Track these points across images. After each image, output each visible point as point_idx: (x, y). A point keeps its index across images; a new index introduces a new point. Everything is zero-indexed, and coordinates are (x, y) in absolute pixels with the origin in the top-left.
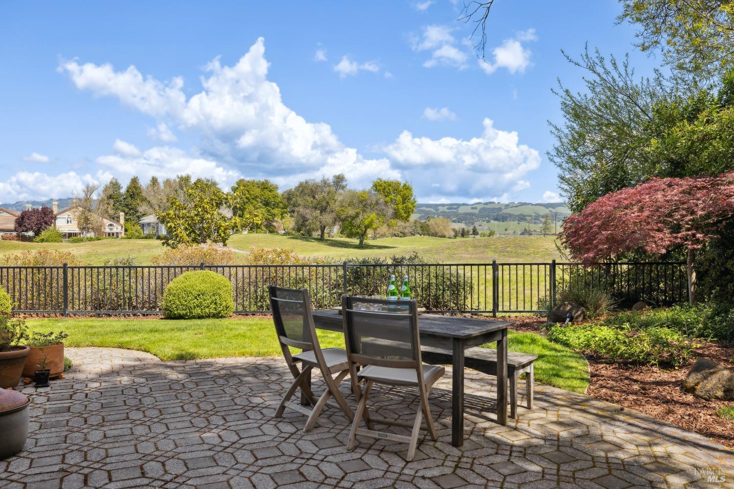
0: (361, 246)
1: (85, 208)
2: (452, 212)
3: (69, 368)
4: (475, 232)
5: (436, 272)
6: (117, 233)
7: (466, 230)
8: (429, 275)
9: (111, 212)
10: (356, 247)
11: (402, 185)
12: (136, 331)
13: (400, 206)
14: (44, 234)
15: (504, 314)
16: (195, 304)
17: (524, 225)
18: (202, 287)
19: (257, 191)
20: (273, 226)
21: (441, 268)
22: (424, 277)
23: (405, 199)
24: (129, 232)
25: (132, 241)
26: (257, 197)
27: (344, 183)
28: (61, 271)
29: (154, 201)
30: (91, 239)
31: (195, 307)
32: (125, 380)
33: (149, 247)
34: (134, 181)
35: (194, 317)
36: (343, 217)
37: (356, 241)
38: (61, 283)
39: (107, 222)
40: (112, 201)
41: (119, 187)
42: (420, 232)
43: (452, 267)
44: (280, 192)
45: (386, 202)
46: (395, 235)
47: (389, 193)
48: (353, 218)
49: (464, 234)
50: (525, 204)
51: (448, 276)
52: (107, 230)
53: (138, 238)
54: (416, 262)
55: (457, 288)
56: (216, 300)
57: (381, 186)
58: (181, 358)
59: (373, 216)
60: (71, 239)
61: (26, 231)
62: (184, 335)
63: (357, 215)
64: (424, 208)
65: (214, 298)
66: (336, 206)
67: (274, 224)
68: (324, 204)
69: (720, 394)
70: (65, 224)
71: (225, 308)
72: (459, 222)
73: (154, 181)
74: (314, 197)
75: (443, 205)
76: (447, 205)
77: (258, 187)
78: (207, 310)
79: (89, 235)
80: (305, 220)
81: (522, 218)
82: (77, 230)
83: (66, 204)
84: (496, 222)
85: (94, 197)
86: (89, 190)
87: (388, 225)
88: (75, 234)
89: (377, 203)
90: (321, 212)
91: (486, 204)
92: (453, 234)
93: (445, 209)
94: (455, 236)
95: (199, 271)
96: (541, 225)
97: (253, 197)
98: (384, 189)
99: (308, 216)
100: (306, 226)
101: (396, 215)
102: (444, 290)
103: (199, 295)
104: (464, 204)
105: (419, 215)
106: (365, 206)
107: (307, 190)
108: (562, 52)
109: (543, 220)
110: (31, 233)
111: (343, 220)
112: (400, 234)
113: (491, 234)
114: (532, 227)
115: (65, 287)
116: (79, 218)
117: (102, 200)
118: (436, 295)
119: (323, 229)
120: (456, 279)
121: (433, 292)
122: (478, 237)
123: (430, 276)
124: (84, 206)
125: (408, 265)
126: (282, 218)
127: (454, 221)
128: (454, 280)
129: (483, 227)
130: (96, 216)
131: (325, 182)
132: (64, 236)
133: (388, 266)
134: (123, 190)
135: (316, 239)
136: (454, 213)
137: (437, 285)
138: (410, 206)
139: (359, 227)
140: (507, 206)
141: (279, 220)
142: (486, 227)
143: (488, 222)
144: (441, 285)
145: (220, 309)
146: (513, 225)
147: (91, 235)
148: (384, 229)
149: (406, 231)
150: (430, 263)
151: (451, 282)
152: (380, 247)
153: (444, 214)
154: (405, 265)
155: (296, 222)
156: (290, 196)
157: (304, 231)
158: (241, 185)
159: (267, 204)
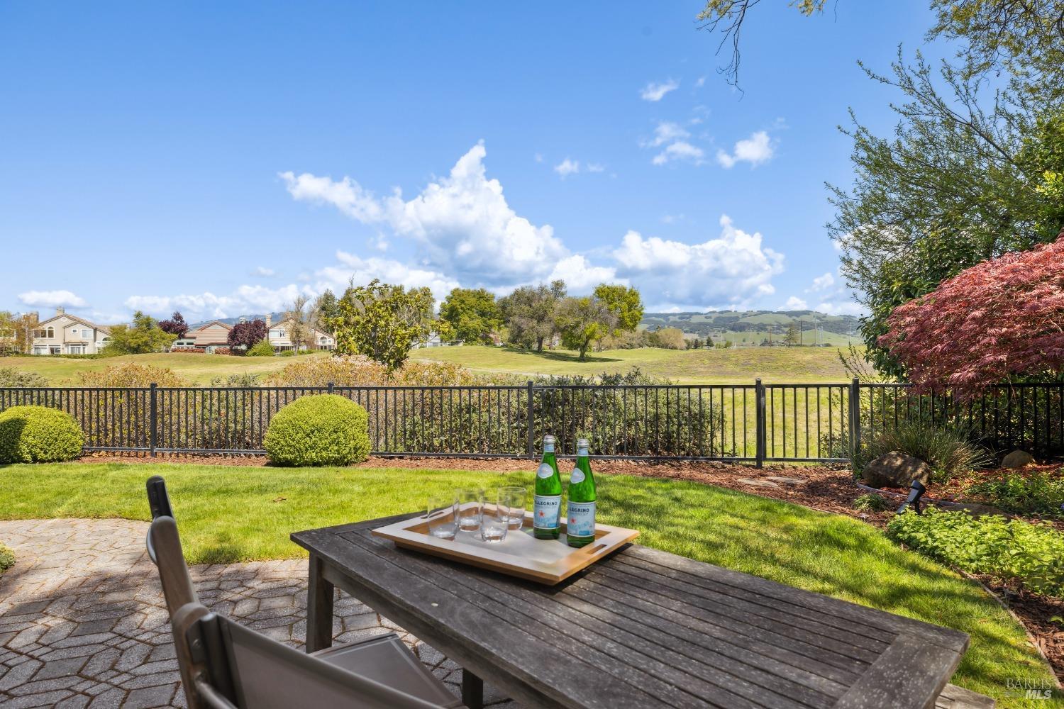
0: (582, 359)
1: (296, 320)
2: (684, 322)
4: (709, 343)
5: (668, 398)
6: (330, 346)
7: (700, 341)
8: (656, 401)
9: (323, 325)
10: (577, 360)
11: (628, 291)
13: (626, 314)
14: (257, 347)
15: (774, 463)
16: (307, 445)
17: (764, 335)
19: (472, 301)
20: (490, 338)
21: (675, 391)
22: (649, 404)
23: (631, 306)
26: (472, 307)
27: (563, 290)
30: (303, 353)
31: (307, 450)
36: (562, 327)
37: (577, 353)
39: (319, 335)
40: (324, 313)
41: (333, 299)
42: (649, 343)
43: (692, 391)
44: (495, 301)
45: (610, 310)
46: (622, 347)
47: (613, 300)
48: (573, 328)
49: (697, 345)
50: (766, 312)
51: (686, 403)
52: (320, 343)
54: (638, 381)
55: (700, 421)
56: (338, 438)
57: (603, 291)
59: (595, 325)
60: (283, 352)
61: (240, 345)
63: (578, 324)
64: (654, 318)
65: (335, 436)
66: (553, 315)
67: (491, 335)
68: (541, 312)
70: (277, 337)
71: (353, 451)
72: (691, 332)
74: (530, 306)
75: (674, 315)
76: (678, 314)
77: (474, 296)
78: (324, 454)
79: (300, 349)
80: (520, 330)
81: (761, 327)
82: (290, 344)
83: (279, 318)
84: (733, 333)
85: (306, 307)
86: (300, 303)
87: (613, 335)
88: (288, 348)
89: (600, 311)
90: (538, 322)
91: (722, 313)
92: (685, 345)
93: (676, 319)
94: (688, 348)
95: (325, 395)
96: (784, 335)
97: (468, 307)
98: (608, 295)
99: (524, 326)
100: (522, 337)
101: (622, 324)
102: (680, 425)
103: (313, 432)
104: (697, 314)
105: (647, 326)
106: (586, 314)
107: (523, 298)
108: (860, 64)
109: (787, 329)
110: (243, 347)
111: (563, 330)
112: (628, 346)
113: (728, 345)
114: (774, 337)
116: (291, 331)
117: (314, 312)
118: (667, 432)
119: (540, 341)
120: (698, 408)
121: (663, 428)
122: (713, 348)
123: (657, 403)
124: (295, 318)
125: (625, 388)
126: (500, 329)
127: (686, 332)
128: (695, 409)
129: (719, 338)
130: (307, 329)
131: (542, 289)
132: (277, 349)
133: (595, 388)
134: (337, 302)
135: (534, 352)
136: (686, 322)
137: (668, 416)
138: (637, 313)
139: (580, 337)
140: (745, 315)
141: (496, 332)
142: (722, 338)
143: (724, 332)
144: (675, 417)
145: (344, 452)
146: (751, 335)
147: (304, 348)
148: (607, 340)
149: (634, 342)
150: (659, 384)
151: (690, 412)
152: (603, 361)
153: (675, 324)
154: (621, 387)
155: (512, 333)
156: (504, 304)
157: (521, 343)
158: (456, 294)
159: (483, 314)
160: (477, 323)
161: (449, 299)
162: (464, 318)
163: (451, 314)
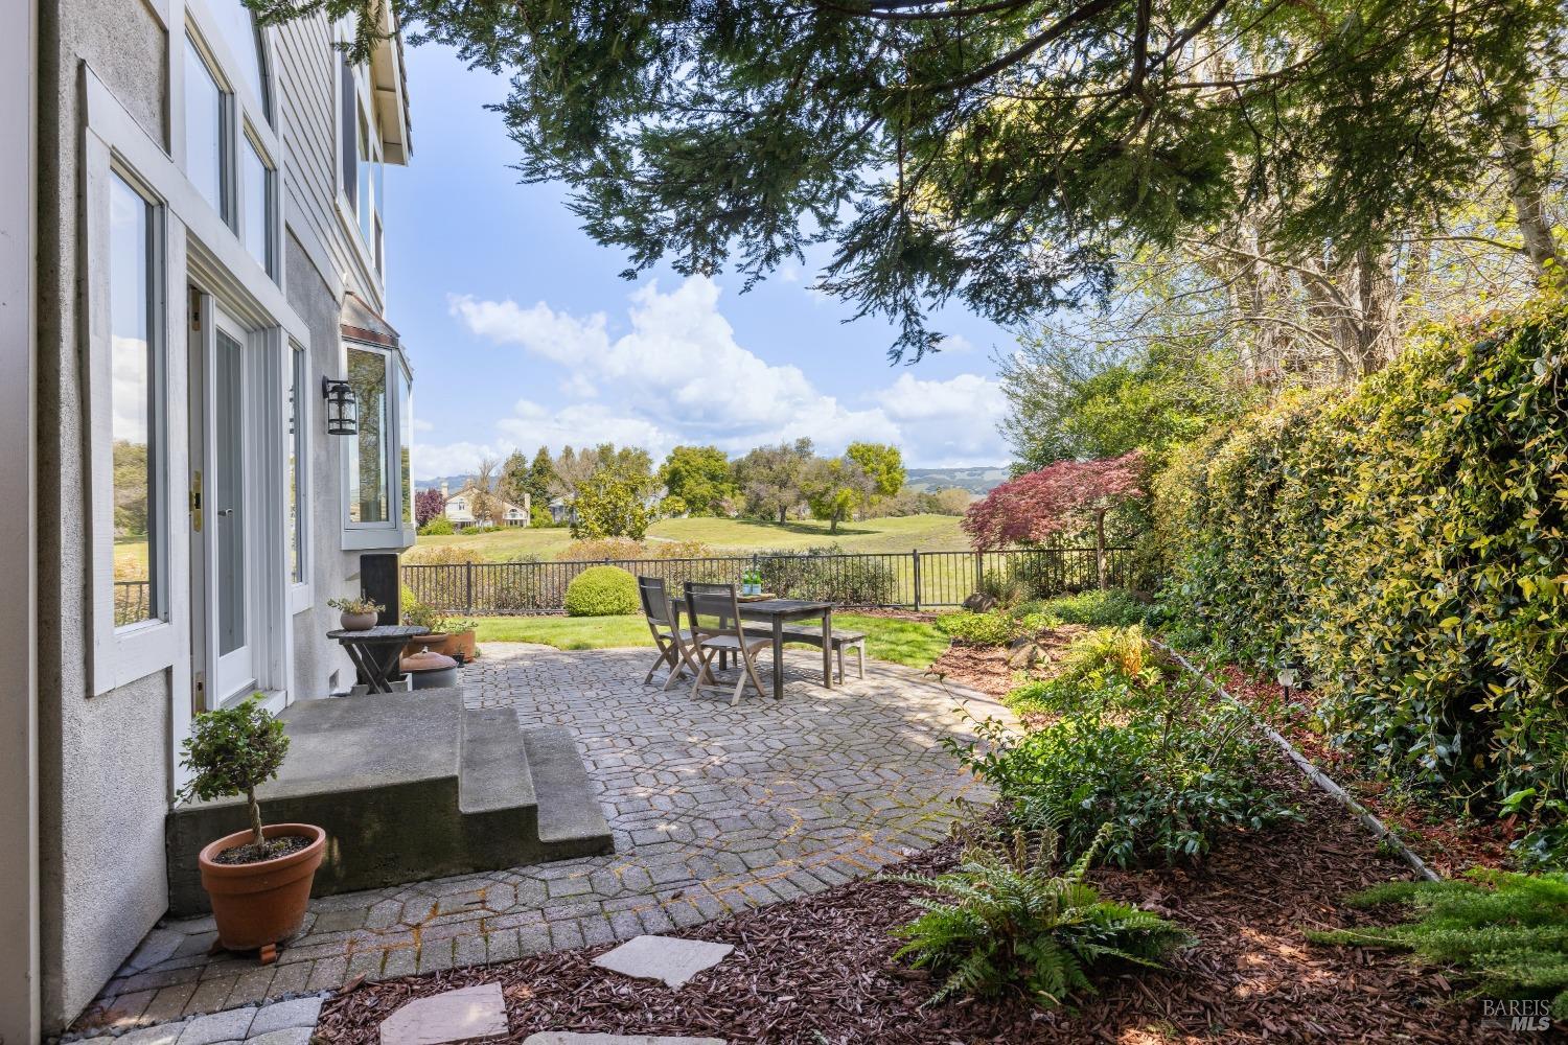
0: (834, 531)
1: (482, 489)
3: (478, 655)
6: (522, 521)
9: (514, 494)
10: (827, 533)
11: (886, 450)
12: (539, 627)
13: (884, 477)
14: (433, 524)
15: (926, 608)
16: (598, 601)
18: (605, 583)
19: (700, 461)
20: (722, 507)
21: (861, 559)
22: (842, 569)
23: (891, 468)
24: (537, 519)
25: (541, 531)
26: (699, 469)
27: (810, 450)
28: (464, 570)
29: (567, 479)
30: (488, 530)
31: (598, 604)
32: (527, 663)
33: (557, 539)
34: (543, 452)
35: (597, 615)
36: (809, 493)
37: (827, 524)
38: (465, 581)
39: (508, 506)
40: (514, 480)
41: (524, 461)
42: (927, 509)
43: (873, 558)
44: (729, 460)
45: (865, 473)
46: (879, 516)
47: (869, 461)
48: (822, 495)
51: (868, 567)
52: (509, 518)
53: (548, 526)
56: (619, 596)
57: (857, 451)
58: (577, 647)
59: (848, 491)
60: (464, 530)
62: (584, 629)
63: (827, 490)
65: (617, 594)
66: (798, 480)
67: (724, 504)
68: (783, 476)
69: (1024, 664)
70: (457, 510)
73: (568, 452)
74: (771, 469)
77: (702, 455)
78: (610, 607)
79: (485, 525)
80: (759, 498)
82: (472, 518)
83: (457, 483)
85: (493, 473)
86: (487, 468)
88: (470, 524)
89: (853, 474)
90: (780, 488)
95: (603, 567)
97: (694, 469)
98: (863, 455)
99: (763, 494)
100: (761, 507)
101: (879, 489)
103: (602, 591)
106: (838, 478)
107: (761, 459)
111: (809, 498)
112: (898, 513)
115: (469, 586)
116: (475, 503)
117: (503, 479)
119: (783, 510)
120: (875, 570)
123: (848, 568)
124: (481, 486)
125: (824, 557)
126: (734, 496)
128: (873, 571)
130: (494, 499)
131: (785, 450)
132: (456, 526)
133: (803, 558)
134: (528, 465)
135: (776, 524)
137: (855, 577)
138: (898, 476)
139: (830, 506)
141: (729, 499)
144: (859, 577)
145: (622, 606)
147: (490, 524)
149: (905, 509)
152: (860, 532)
153: (962, 482)
155: (749, 501)
156: (739, 467)
157: (759, 513)
158: (680, 455)
159: (713, 477)
160: (705, 489)
161: (670, 460)
162: (689, 483)
163: (674, 480)
